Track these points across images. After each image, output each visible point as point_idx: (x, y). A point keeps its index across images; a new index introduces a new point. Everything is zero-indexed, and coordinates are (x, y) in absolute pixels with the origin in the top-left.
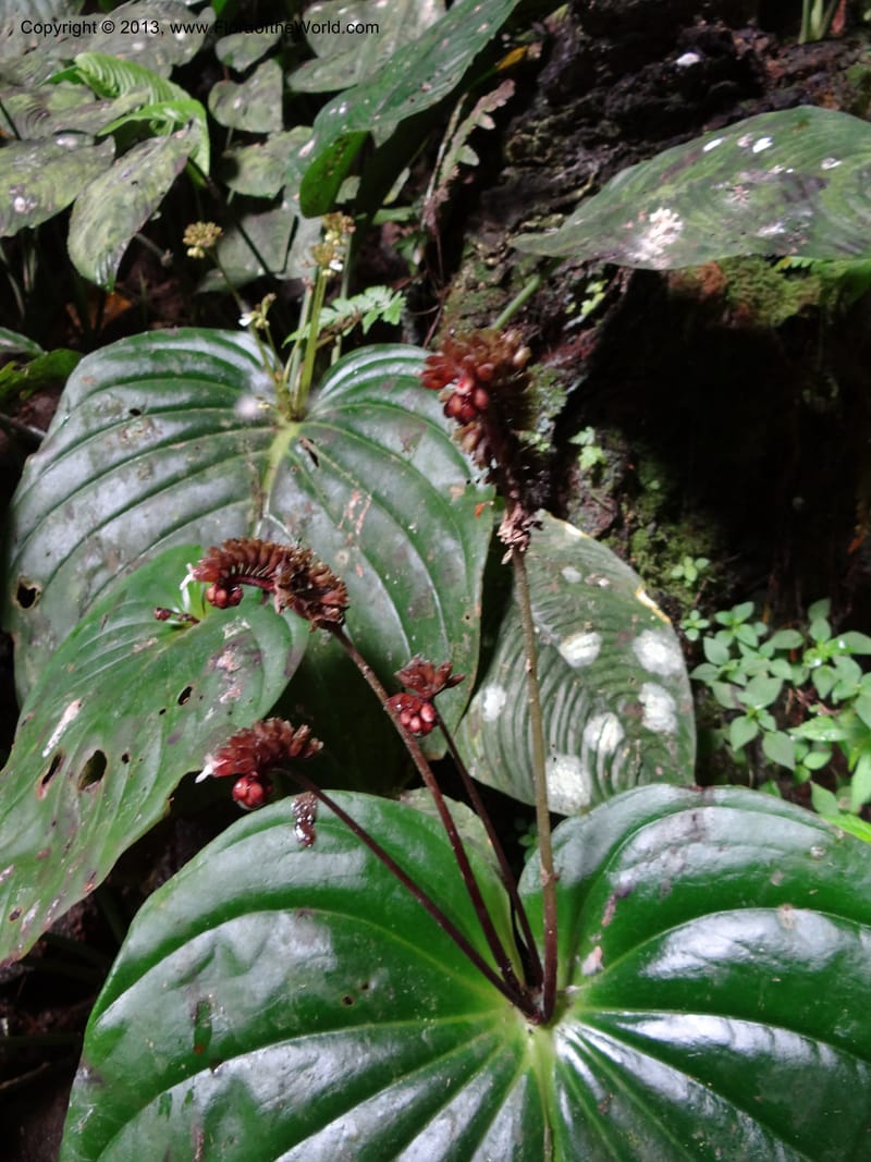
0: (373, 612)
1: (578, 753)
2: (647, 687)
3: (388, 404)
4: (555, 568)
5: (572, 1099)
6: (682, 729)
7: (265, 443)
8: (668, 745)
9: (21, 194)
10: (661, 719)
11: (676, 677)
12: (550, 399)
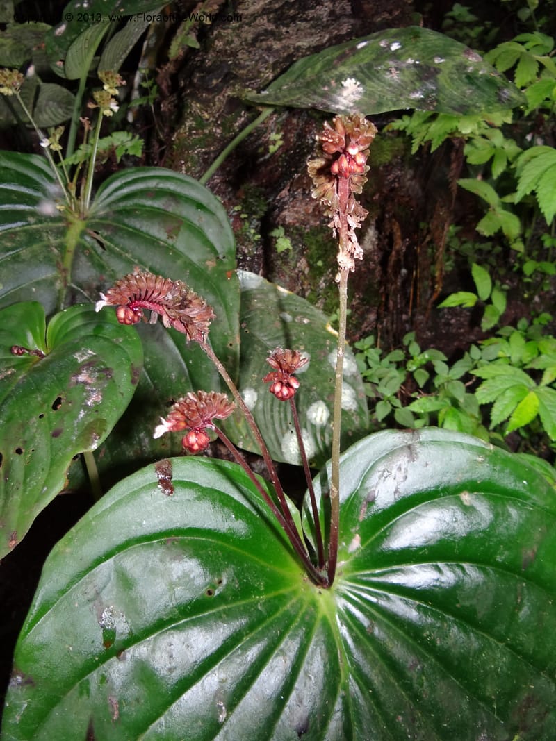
1: (305, 426)
3: (152, 207)
4: (276, 313)
5: (350, 629)
6: (360, 407)
7: (62, 233)
8: (354, 418)
10: (349, 402)
12: (257, 206)
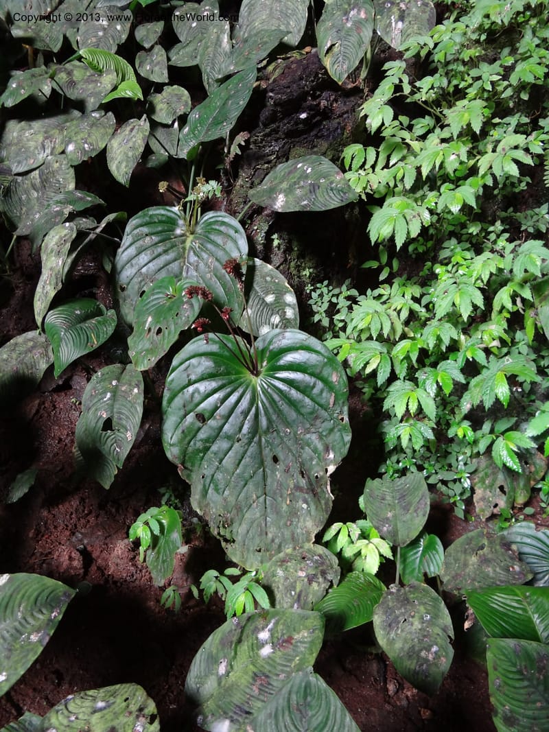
0: (217, 291)
1: (269, 324)
2: (287, 307)
3: (218, 230)
4: (264, 277)
5: (261, 389)
6: (296, 318)
7: (184, 242)
8: (292, 321)
9: (86, 142)
10: (290, 315)
11: (294, 305)
